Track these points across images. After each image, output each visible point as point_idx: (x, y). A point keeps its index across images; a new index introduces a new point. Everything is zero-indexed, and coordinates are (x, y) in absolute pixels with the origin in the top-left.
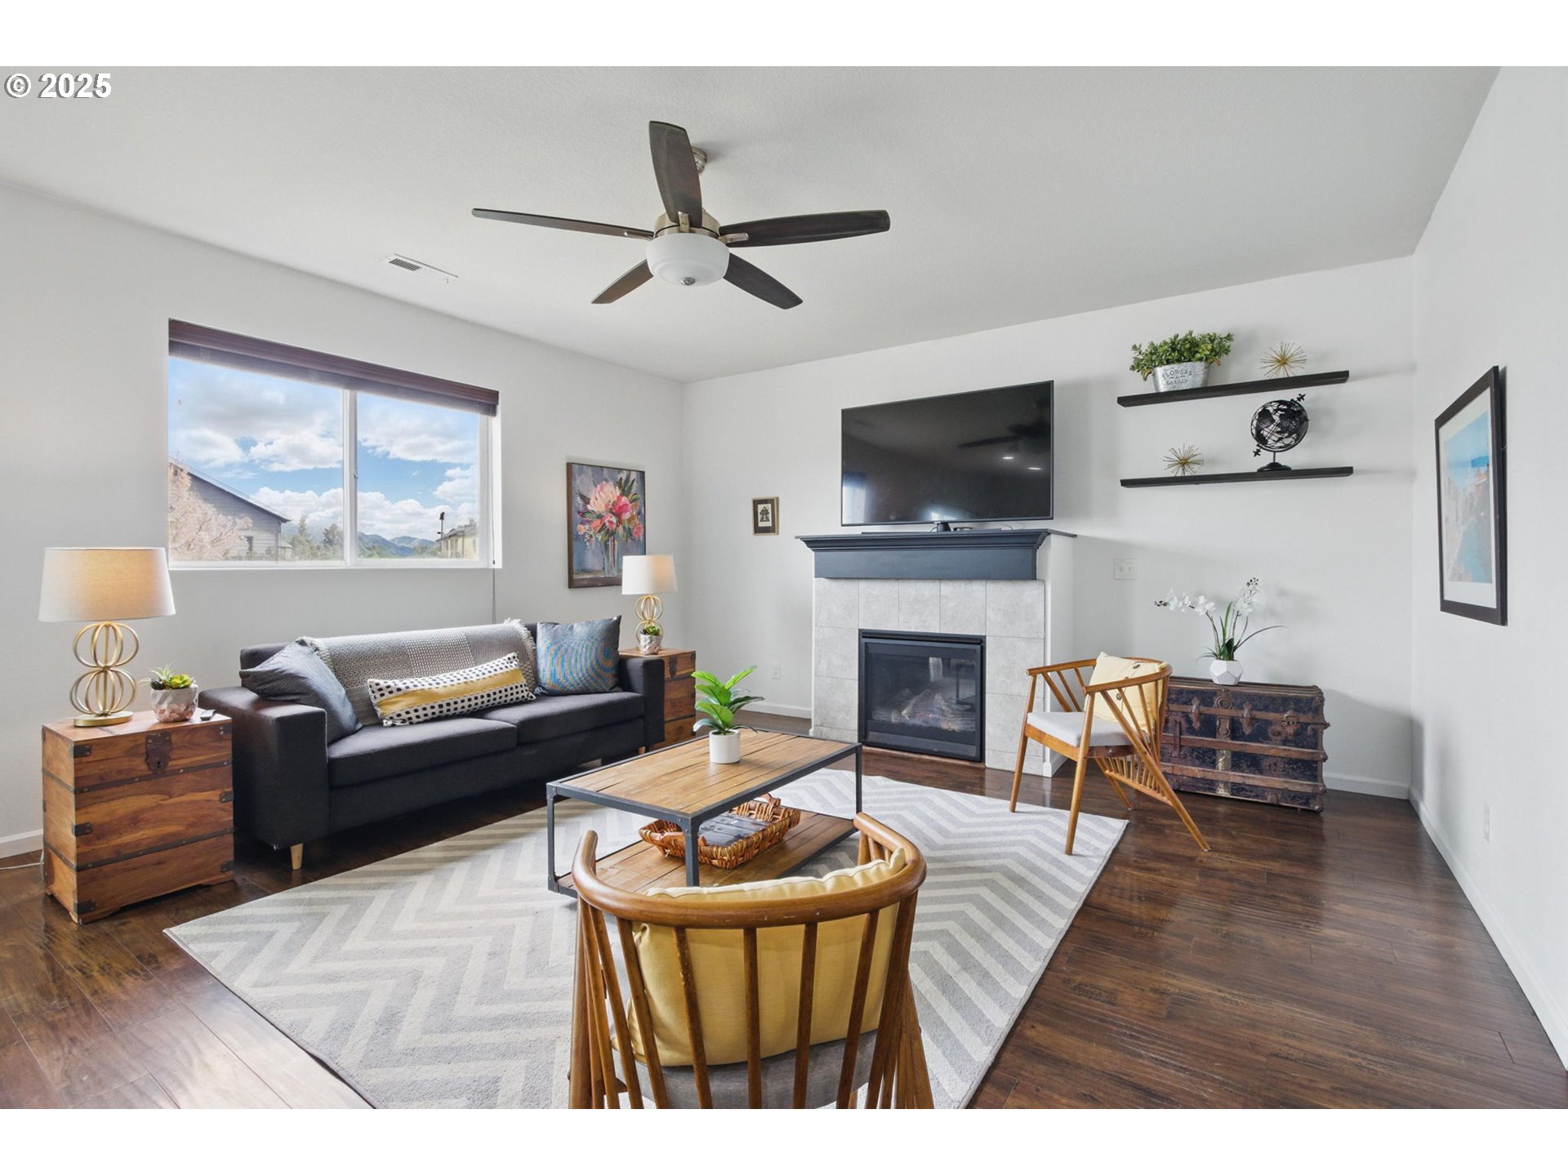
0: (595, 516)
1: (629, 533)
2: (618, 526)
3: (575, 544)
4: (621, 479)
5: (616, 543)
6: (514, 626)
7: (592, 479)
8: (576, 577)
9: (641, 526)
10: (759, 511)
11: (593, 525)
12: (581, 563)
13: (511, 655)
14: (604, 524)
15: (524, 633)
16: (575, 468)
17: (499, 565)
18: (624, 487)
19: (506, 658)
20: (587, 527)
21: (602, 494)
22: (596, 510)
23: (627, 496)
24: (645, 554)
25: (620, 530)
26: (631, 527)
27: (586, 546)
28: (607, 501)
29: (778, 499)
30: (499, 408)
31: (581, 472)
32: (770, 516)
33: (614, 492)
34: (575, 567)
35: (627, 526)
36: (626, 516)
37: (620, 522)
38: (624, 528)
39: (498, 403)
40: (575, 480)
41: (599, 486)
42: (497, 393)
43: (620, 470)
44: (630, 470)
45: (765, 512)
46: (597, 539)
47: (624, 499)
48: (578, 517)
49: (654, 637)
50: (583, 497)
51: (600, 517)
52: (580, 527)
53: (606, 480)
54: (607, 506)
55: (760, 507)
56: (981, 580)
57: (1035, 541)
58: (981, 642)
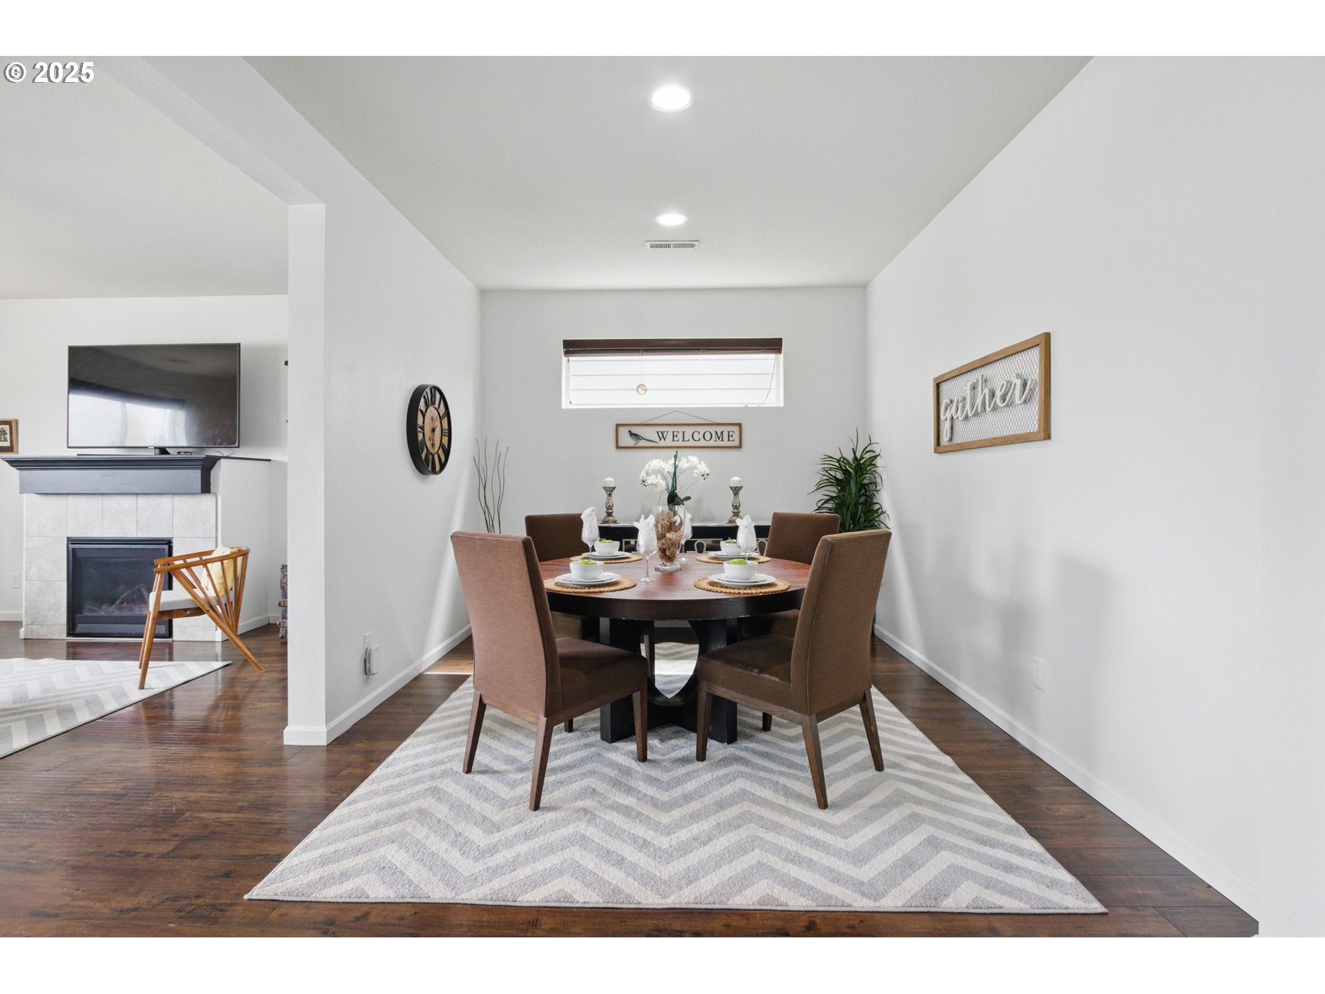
29: (16, 421)
32: (8, 437)
45: (3, 433)
56: (169, 494)
57: (207, 466)
58: (169, 543)
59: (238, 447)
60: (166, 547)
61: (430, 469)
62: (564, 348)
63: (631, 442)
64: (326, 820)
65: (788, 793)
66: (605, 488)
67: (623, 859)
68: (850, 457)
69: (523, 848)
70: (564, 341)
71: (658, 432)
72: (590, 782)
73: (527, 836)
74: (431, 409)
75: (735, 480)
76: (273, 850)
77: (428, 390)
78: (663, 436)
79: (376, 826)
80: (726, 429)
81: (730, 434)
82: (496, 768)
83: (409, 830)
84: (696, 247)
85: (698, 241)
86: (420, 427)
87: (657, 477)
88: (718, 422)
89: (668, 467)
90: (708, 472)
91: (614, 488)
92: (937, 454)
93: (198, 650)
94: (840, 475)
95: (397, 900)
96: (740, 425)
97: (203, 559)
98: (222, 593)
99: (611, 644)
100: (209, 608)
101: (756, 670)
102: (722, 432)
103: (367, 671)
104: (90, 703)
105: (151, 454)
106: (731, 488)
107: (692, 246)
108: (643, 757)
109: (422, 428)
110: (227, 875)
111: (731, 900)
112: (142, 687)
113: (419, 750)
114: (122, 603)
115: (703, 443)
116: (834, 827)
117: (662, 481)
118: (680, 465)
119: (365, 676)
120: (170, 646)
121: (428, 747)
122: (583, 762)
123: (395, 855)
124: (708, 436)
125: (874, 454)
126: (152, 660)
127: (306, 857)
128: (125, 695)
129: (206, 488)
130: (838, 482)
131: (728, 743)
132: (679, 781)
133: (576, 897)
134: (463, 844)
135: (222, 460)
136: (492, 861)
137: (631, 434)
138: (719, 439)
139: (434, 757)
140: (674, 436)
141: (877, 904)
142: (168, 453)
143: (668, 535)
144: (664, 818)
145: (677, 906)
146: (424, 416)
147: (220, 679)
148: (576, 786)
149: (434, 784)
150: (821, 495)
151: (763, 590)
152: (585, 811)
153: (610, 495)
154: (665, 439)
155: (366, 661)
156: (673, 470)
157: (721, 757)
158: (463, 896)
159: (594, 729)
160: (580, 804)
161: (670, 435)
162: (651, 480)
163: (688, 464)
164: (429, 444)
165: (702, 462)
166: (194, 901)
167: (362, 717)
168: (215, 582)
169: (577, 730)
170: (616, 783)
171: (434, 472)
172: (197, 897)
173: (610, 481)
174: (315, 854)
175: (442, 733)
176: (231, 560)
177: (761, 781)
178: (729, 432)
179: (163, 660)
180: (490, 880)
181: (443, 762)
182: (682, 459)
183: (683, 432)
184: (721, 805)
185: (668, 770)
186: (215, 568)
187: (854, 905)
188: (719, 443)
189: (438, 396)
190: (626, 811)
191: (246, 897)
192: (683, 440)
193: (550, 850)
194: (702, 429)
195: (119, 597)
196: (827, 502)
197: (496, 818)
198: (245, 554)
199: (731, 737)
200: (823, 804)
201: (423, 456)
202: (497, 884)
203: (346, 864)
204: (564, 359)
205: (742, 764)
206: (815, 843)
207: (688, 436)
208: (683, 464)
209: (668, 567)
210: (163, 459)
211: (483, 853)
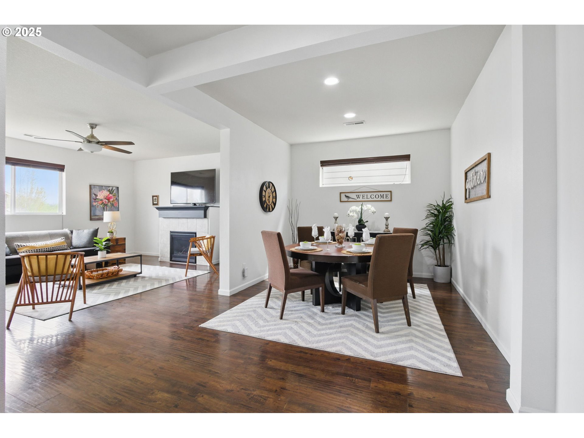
0: (100, 200)
1: (113, 205)
2: (108, 203)
3: (92, 208)
4: (110, 189)
5: (108, 208)
6: (67, 231)
7: (99, 189)
8: (92, 217)
9: (117, 203)
10: (154, 199)
11: (99, 203)
12: (94, 213)
13: (63, 238)
14: (103, 202)
15: (69, 232)
16: (92, 187)
17: (64, 214)
18: (111, 192)
19: (61, 239)
20: (97, 203)
21: (102, 193)
22: (100, 198)
23: (112, 194)
24: (119, 211)
25: (109, 204)
26: (113, 203)
27: (96, 209)
28: (104, 196)
29: (159, 196)
30: (65, 170)
31: (94, 188)
32: (157, 200)
33: (107, 193)
34: (92, 215)
35: (112, 203)
36: (111, 200)
37: (109, 201)
38: (111, 203)
39: (64, 168)
40: (92, 190)
41: (101, 192)
42: (64, 166)
43: (109, 187)
44: (113, 187)
45: (155, 199)
46: (100, 207)
47: (111, 195)
48: (93, 200)
49: (111, 233)
50: (95, 195)
51: (101, 200)
52: (94, 203)
53: (104, 190)
54: (104, 197)
55: (154, 198)
56: (196, 218)
57: (206, 209)
58: (195, 233)
59: (215, 203)
60: (195, 235)
61: (268, 210)
62: (321, 164)
63: (346, 199)
64: (223, 313)
65: (367, 327)
66: (334, 217)
67: (300, 334)
68: (441, 205)
69: (272, 327)
70: (321, 161)
71: (356, 195)
72: (302, 315)
73: (275, 325)
74: (268, 189)
75: (387, 214)
76: (208, 318)
77: (267, 183)
78: (359, 197)
79: (235, 316)
80: (385, 193)
81: (387, 195)
82: (275, 308)
83: (244, 318)
84: (364, 123)
85: (364, 121)
86: (264, 196)
87: (353, 213)
88: (381, 191)
89: (358, 209)
90: (375, 211)
91: (338, 217)
92: (466, 203)
93: (203, 267)
94: (436, 212)
95: (234, 333)
96: (391, 192)
97: (203, 238)
98: (207, 249)
99: (315, 272)
100: (203, 254)
101: (358, 283)
102: (383, 195)
103: (244, 276)
104: (173, 279)
105: (191, 205)
106: (385, 217)
107: (362, 123)
108: (323, 311)
109: (265, 196)
110: (196, 321)
111: (327, 349)
112: (186, 276)
113: (256, 300)
114: (184, 252)
115: (375, 199)
116: (377, 338)
117: (355, 215)
118: (363, 208)
119: (243, 277)
120: (196, 266)
121: (258, 300)
122: (303, 309)
123: (238, 323)
124: (377, 196)
125: (452, 203)
126: (189, 269)
127: (215, 320)
128: (181, 277)
129: (205, 216)
130: (436, 215)
131: (357, 311)
132: (331, 319)
133: (281, 340)
134: (257, 324)
135: (210, 207)
136: (262, 329)
137: (346, 196)
138: (382, 197)
139: (258, 303)
140: (363, 197)
141: (375, 358)
142: (196, 205)
143: (340, 234)
144: (320, 327)
145: (309, 347)
146: (265, 192)
147: (209, 276)
148: (296, 315)
149: (255, 309)
150: (428, 221)
151: (364, 254)
152: (296, 322)
153: (336, 220)
154: (359, 198)
155: (243, 272)
156: (361, 210)
157: (351, 314)
158: (251, 335)
159: (311, 301)
160: (296, 320)
161: (361, 196)
162: (351, 214)
163: (367, 208)
164: (267, 202)
165: (373, 207)
166: (188, 325)
167: (242, 290)
168: (205, 246)
169: (305, 301)
170: (310, 316)
171: (269, 211)
172: (189, 324)
173: (336, 215)
174: (218, 320)
175: (262, 297)
176: (210, 239)
177: (359, 322)
178: (386, 195)
179: (194, 270)
180: (260, 333)
181: (260, 304)
182: (364, 205)
183: (367, 195)
184: (341, 327)
185: (329, 315)
186: (205, 241)
187: (366, 357)
188: (382, 199)
189: (271, 185)
190: (309, 324)
191: (199, 326)
192: (367, 198)
193: (281, 329)
194: (375, 194)
195: (183, 250)
196: (430, 224)
197: (269, 319)
198: (214, 237)
199: (358, 309)
200: (377, 331)
201: (265, 206)
202: (261, 334)
203: (225, 323)
204: (321, 168)
205: (357, 317)
206: (366, 341)
207: (369, 197)
208: (365, 208)
209: (340, 246)
210: (195, 207)
211: (260, 327)
